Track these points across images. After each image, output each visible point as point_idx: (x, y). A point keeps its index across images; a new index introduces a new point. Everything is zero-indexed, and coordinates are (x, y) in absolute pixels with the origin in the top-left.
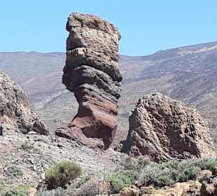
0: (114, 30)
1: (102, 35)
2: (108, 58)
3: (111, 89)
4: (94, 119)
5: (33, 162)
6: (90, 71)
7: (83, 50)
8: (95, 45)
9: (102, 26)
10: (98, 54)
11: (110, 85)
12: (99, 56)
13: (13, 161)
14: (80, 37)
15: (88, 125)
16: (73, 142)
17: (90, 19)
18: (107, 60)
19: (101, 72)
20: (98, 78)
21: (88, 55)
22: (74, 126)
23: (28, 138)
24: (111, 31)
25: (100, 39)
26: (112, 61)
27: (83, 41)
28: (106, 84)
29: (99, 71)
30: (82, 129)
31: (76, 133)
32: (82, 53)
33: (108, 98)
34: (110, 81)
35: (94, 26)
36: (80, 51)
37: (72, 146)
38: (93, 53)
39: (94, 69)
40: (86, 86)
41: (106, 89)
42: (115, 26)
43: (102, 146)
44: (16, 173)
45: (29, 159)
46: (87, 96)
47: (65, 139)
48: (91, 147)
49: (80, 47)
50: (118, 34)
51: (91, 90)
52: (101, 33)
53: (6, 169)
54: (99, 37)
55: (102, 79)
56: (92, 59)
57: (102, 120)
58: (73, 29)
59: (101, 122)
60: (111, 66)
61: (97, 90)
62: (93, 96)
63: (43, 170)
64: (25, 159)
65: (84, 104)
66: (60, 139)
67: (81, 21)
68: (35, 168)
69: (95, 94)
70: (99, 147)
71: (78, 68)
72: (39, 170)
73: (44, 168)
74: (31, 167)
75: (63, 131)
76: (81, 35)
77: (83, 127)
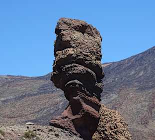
0: (97, 33)
1: (88, 38)
2: (94, 58)
3: (96, 85)
4: (83, 111)
7: (73, 50)
8: (82, 46)
10: (86, 54)
16: (66, 132)
17: (77, 24)
19: (89, 70)
21: (78, 54)
22: (66, 118)
23: (28, 128)
24: (95, 35)
25: (86, 41)
26: (97, 61)
27: (72, 43)
29: (87, 69)
32: (72, 52)
37: (67, 135)
39: (83, 67)
40: (77, 81)
42: (98, 30)
47: (60, 130)
49: (69, 48)
50: (101, 37)
52: (87, 36)
54: (85, 39)
56: (81, 58)
58: (63, 32)
60: (97, 65)
67: (69, 25)
71: (70, 66)
75: (57, 122)
76: (70, 37)
77: (74, 118)
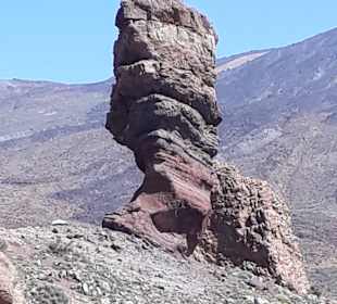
0: (207, 26)
1: (187, 37)
2: (198, 80)
3: (203, 140)
4: (174, 195)
5: (78, 277)
6: (169, 105)
7: (154, 65)
8: (175, 55)
9: (186, 19)
10: (181, 72)
11: (201, 131)
12: (184, 76)
13: (42, 276)
14: (146, 40)
15: (164, 208)
16: (137, 239)
18: (196, 85)
19: (187, 108)
20: (183, 118)
21: (164, 74)
22: (137, 210)
23: (55, 231)
24: (202, 29)
25: (183, 43)
26: (206, 87)
27: (151, 47)
28: (195, 131)
29: (183, 105)
30: (152, 216)
31: (142, 223)
32: (152, 70)
33: (197, 157)
34: (202, 124)
35: (171, 20)
36: (149, 67)
37: (138, 248)
38: (172, 71)
39: (176, 102)
40: (161, 133)
41: (195, 139)
42: (209, 19)
43: (185, 249)
44: (55, 298)
45: (71, 272)
46: (162, 153)
47: (123, 235)
48: (168, 251)
49: (147, 59)
50: (214, 35)
51: (169, 141)
52: (184, 33)
53: (34, 290)
54: (181, 39)
55: (190, 120)
56: (171, 81)
57: (189, 198)
58: (132, 24)
59: (186, 203)
60: (206, 96)
61: (180, 142)
62: (173, 154)
63: (100, 293)
64: (64, 272)
65: (157, 167)
66: (114, 234)
67: (146, 8)
68: (86, 289)
69: (178, 149)
70: (180, 250)
71: (146, 99)
72: (95, 293)
73: (102, 289)
74: (78, 288)
75: (118, 219)
76: (149, 36)
77: (154, 212)
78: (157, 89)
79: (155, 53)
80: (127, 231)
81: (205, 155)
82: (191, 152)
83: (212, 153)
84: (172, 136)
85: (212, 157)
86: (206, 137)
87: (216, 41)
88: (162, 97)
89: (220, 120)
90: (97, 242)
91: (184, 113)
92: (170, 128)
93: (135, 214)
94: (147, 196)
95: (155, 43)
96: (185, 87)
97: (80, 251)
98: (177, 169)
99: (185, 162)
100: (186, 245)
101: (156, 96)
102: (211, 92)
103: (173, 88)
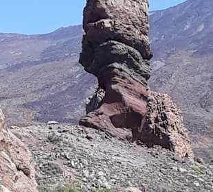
1: (130, 4)
2: (138, 32)
3: (141, 69)
4: (124, 105)
5: (68, 157)
6: (121, 47)
7: (110, 22)
8: (122, 15)
10: (127, 26)
11: (140, 63)
12: (129, 29)
13: (45, 156)
14: (105, 6)
15: (118, 112)
16: (102, 133)
18: (136, 34)
19: (132, 49)
20: (129, 55)
21: (117, 27)
22: (102, 114)
23: (51, 128)
25: (128, 8)
26: (143, 35)
27: (108, 11)
28: (137, 63)
29: (130, 47)
30: (111, 118)
31: (105, 122)
32: (109, 25)
33: (138, 80)
34: (141, 59)
36: (107, 23)
37: (102, 138)
38: (121, 26)
39: (124, 45)
40: (116, 65)
41: (136, 68)
43: (130, 138)
44: (55, 170)
45: (63, 154)
46: (116, 78)
47: (93, 130)
48: (121, 139)
49: (105, 18)
50: (147, 2)
51: (121, 70)
53: (41, 166)
54: (127, 5)
56: (121, 32)
57: (133, 106)
59: (131, 109)
60: (143, 41)
61: (127, 70)
62: (124, 78)
63: (82, 166)
64: (59, 154)
65: (113, 87)
66: (87, 129)
68: (73, 164)
69: (126, 75)
70: (127, 138)
71: (105, 44)
72: (79, 167)
73: (83, 164)
74: (68, 163)
75: (90, 120)
76: (106, 4)
77: (112, 115)
78: (112, 37)
79: (110, 15)
80: (95, 127)
81: (143, 79)
82: (134, 77)
83: (147, 77)
84: (123, 67)
85: (146, 80)
86: (143, 67)
87: (148, 6)
88: (116, 42)
89: (151, 56)
90: (77, 134)
91: (130, 52)
92: (121, 62)
93: (100, 116)
94: (107, 105)
95: (110, 8)
96: (130, 36)
97: (67, 140)
98: (125, 87)
99: (130, 83)
100: (131, 135)
101: (112, 41)
102: (146, 38)
103: (123, 37)
